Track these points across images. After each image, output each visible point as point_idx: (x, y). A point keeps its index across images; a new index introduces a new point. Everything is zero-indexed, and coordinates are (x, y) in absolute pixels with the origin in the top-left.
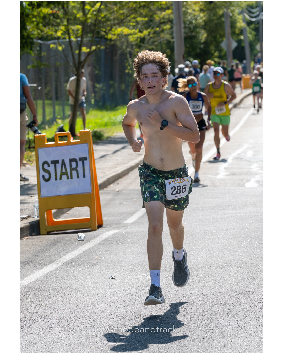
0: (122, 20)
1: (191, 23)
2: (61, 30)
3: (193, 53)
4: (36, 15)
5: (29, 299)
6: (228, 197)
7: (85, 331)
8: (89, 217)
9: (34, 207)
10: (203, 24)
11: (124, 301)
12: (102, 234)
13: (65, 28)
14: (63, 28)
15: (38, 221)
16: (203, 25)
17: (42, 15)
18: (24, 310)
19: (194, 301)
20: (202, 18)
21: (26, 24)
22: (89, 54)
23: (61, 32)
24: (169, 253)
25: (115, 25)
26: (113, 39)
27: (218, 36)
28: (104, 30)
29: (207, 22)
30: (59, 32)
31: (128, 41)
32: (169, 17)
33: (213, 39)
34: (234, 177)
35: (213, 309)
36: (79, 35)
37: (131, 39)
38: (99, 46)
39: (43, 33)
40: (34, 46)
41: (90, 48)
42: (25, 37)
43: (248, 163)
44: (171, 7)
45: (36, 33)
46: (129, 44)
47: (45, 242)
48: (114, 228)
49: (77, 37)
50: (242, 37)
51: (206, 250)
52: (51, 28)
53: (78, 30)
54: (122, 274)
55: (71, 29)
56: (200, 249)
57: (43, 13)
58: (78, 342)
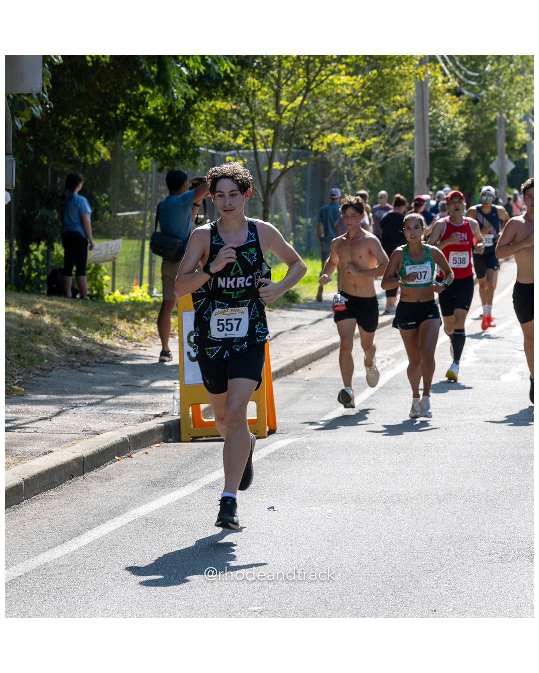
0: (338, 123)
1: (444, 130)
2: (243, 135)
3: (447, 177)
4: (207, 111)
5: (144, 538)
6: (471, 395)
7: (219, 588)
8: (256, 418)
9: (174, 398)
10: (462, 133)
11: (286, 544)
12: (271, 443)
13: (249, 133)
14: (245, 132)
15: (179, 420)
16: (462, 136)
17: (215, 112)
18: (133, 553)
19: (391, 549)
20: (461, 123)
21: (189, 125)
22: (284, 172)
23: (242, 138)
24: (366, 476)
25: (323, 129)
26: (320, 150)
27: (488, 153)
28: (307, 136)
29: (471, 131)
30: (240, 137)
31: (346, 155)
32: (410, 121)
33: (479, 157)
34: (486, 365)
35: (417, 562)
36: (270, 144)
37: (348, 151)
38: (298, 161)
39: (216, 139)
40: (200, 157)
41: (286, 164)
42: (188, 142)
43: (511, 344)
44: (413, 107)
45: (204, 138)
46: (348, 161)
47: (184, 452)
48: (292, 435)
49: (265, 147)
50: (525, 156)
51: (423, 472)
52: (227, 132)
53: (268, 136)
54: (290, 505)
55: (258, 133)
56: (415, 472)
57: (216, 108)
58: (206, 603)
